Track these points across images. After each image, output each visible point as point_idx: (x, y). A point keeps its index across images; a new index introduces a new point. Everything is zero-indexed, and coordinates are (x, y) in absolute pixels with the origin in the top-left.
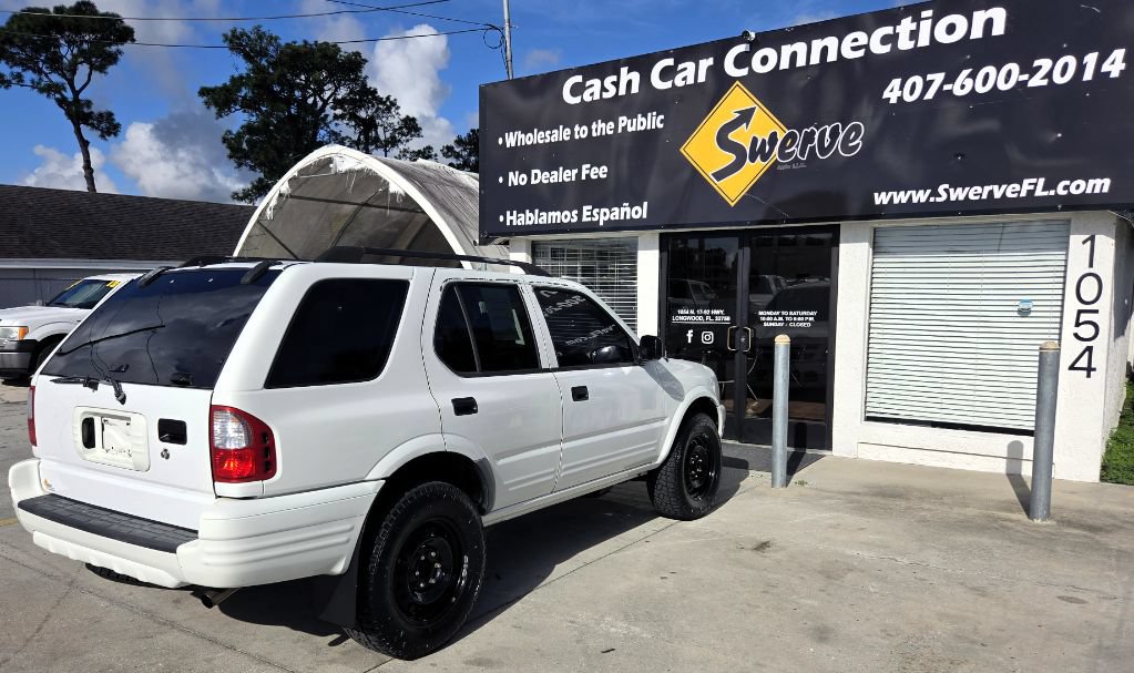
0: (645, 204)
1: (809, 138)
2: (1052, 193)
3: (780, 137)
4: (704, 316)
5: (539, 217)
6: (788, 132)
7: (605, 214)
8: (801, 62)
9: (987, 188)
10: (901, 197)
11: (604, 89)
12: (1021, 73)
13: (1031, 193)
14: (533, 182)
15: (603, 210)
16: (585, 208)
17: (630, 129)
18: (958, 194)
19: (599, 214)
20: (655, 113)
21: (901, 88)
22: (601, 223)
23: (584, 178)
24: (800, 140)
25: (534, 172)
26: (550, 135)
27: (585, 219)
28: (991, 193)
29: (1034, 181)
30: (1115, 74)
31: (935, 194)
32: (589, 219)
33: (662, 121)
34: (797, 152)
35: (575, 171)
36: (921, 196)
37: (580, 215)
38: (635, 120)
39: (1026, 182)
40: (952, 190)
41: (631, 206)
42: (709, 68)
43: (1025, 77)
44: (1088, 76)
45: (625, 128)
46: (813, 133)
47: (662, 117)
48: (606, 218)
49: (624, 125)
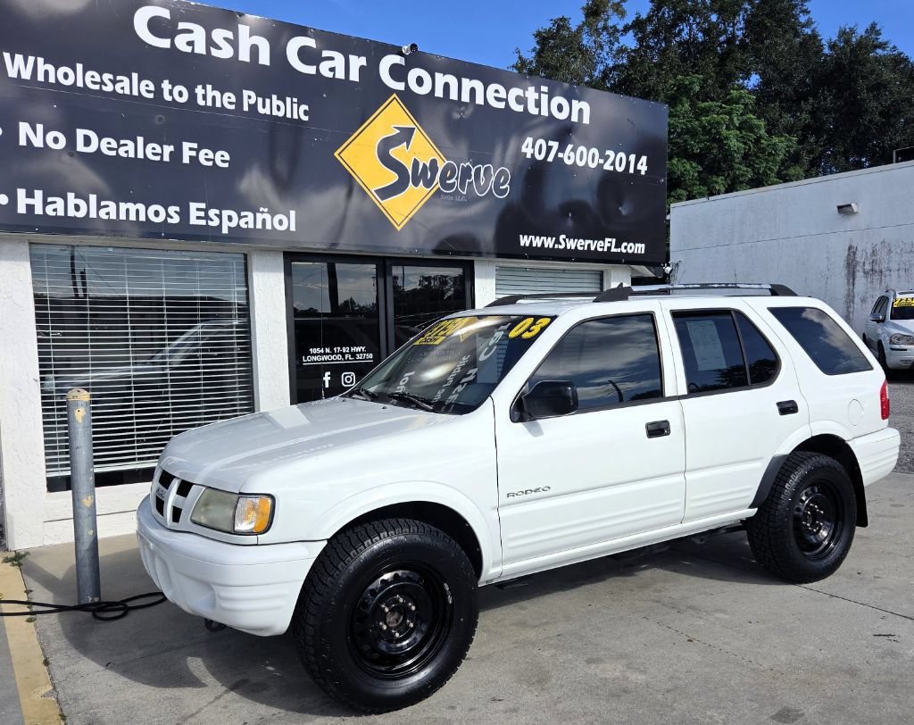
0: (293, 213)
1: (466, 173)
2: (619, 250)
3: (441, 165)
4: (343, 355)
5: (99, 207)
6: (447, 162)
7: (230, 219)
8: (454, 96)
9: (588, 242)
10: (537, 242)
11: (210, 43)
12: (600, 157)
13: (609, 248)
14: (80, 147)
15: (226, 213)
16: (193, 206)
17: (261, 110)
18: (571, 244)
19: (220, 216)
20: (295, 100)
21: (533, 147)
22: (225, 231)
23: (186, 160)
24: (459, 173)
25: (80, 133)
26: (114, 82)
27: (193, 221)
28: (589, 245)
29: (610, 240)
30: (643, 173)
31: (557, 242)
32: (203, 222)
33: (306, 113)
34: (458, 184)
35: (168, 149)
36: (549, 243)
37: (184, 214)
38: (268, 101)
39: (607, 240)
40: (567, 240)
41: (273, 213)
42: (362, 68)
43: (602, 161)
44: (631, 171)
45: (253, 107)
46: (469, 169)
47: (304, 107)
48: (233, 224)
49: (252, 101)
